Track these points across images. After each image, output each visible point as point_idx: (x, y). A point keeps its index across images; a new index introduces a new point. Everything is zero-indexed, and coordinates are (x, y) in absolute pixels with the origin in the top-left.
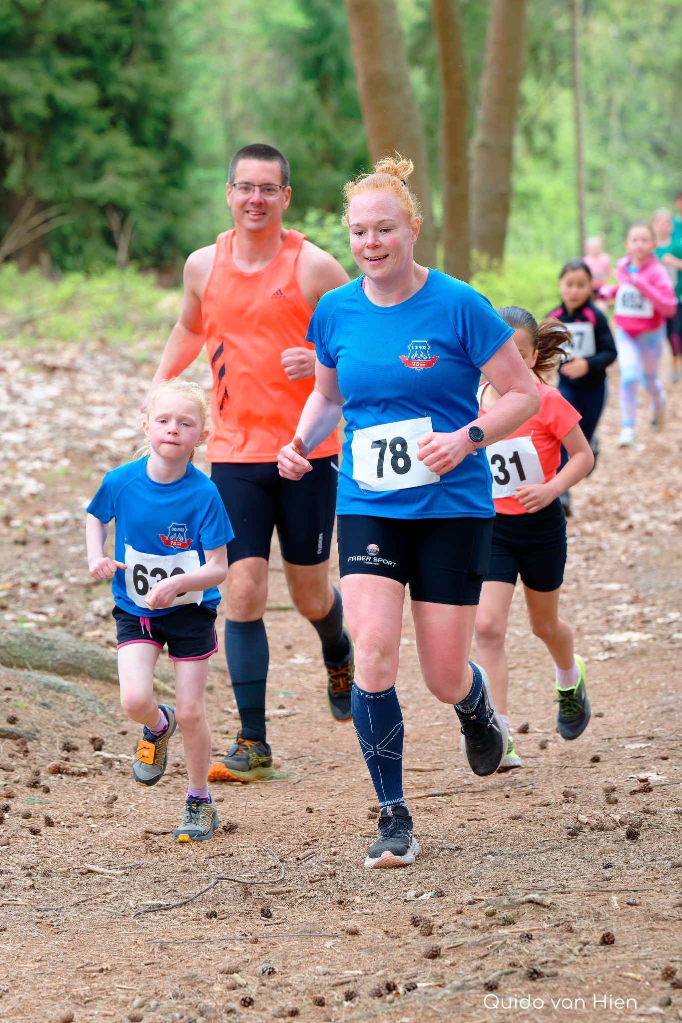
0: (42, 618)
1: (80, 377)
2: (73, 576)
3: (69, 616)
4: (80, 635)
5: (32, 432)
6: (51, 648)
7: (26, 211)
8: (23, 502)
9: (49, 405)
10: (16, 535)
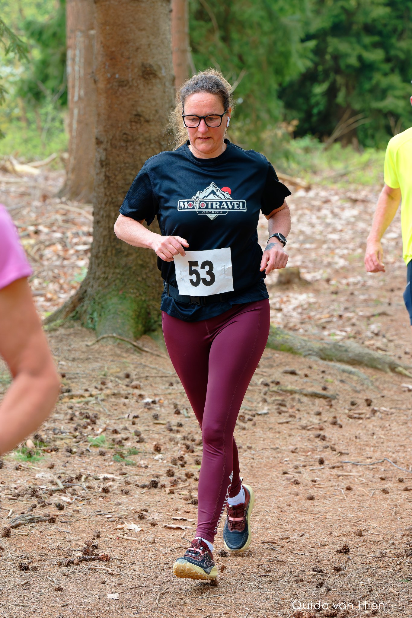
0: (344, 334)
1: (369, 205)
2: (361, 311)
3: (358, 333)
4: (363, 343)
5: (343, 234)
6: (346, 351)
7: (346, 116)
8: (337, 272)
9: (352, 220)
10: (332, 289)
